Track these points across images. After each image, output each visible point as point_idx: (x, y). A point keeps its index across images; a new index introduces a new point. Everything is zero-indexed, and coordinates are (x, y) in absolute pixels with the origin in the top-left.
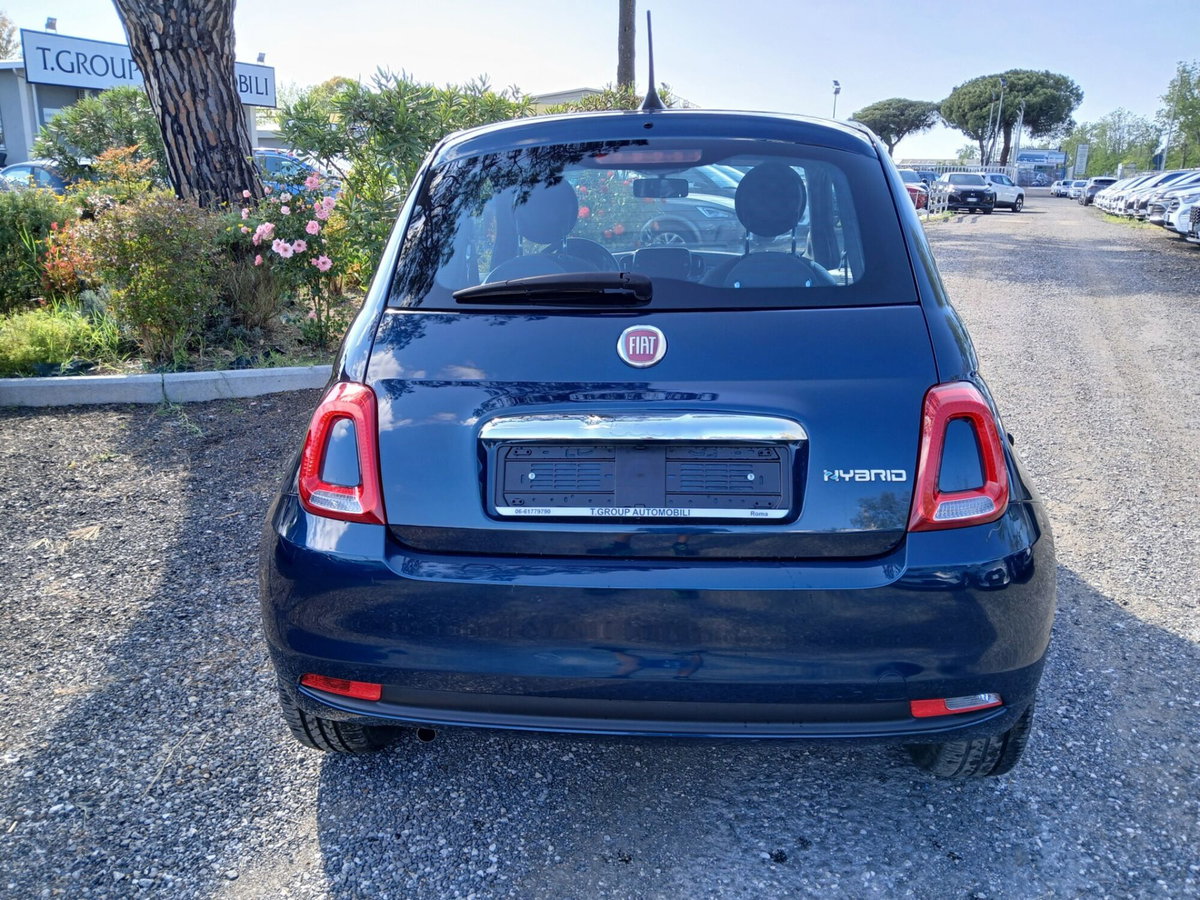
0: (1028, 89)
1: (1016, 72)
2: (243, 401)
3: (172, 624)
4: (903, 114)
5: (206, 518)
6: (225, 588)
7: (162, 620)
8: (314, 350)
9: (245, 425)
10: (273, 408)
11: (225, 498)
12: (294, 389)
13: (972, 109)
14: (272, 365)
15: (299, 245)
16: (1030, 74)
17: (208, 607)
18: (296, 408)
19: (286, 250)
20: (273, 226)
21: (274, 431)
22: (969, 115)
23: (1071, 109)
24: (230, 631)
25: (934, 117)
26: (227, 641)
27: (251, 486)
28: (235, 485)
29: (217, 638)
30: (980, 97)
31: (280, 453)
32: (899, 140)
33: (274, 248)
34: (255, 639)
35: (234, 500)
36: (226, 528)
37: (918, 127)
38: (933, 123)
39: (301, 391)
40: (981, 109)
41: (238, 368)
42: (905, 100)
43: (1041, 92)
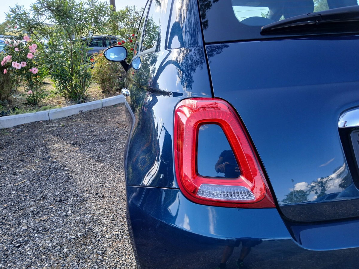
2: (8, 129)
3: (14, 252)
5: (10, 185)
6: (35, 223)
7: (7, 251)
8: (32, 106)
9: (13, 139)
10: (22, 131)
11: (15, 174)
12: (29, 122)
14: (17, 113)
15: (23, 64)
17: (30, 237)
18: (32, 130)
19: (18, 66)
20: (11, 56)
21: (27, 140)
24: (50, 250)
26: (50, 258)
27: (25, 166)
28: (18, 167)
29: (44, 257)
31: (33, 150)
33: (13, 65)
34: (66, 253)
35: (20, 174)
36: (22, 189)
39: (32, 123)
41: (3, 116)
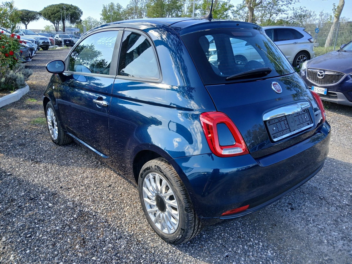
0: (67, 9)
1: (63, 4)
4: (28, 15)
13: (52, 14)
16: (67, 5)
22: (51, 16)
23: (80, 16)
25: (38, 16)
30: (53, 11)
32: (28, 23)
37: (34, 19)
38: (39, 18)
40: (54, 15)
42: (28, 10)
43: (71, 10)
